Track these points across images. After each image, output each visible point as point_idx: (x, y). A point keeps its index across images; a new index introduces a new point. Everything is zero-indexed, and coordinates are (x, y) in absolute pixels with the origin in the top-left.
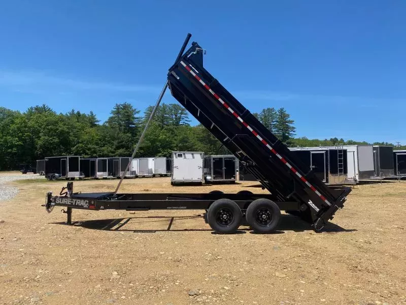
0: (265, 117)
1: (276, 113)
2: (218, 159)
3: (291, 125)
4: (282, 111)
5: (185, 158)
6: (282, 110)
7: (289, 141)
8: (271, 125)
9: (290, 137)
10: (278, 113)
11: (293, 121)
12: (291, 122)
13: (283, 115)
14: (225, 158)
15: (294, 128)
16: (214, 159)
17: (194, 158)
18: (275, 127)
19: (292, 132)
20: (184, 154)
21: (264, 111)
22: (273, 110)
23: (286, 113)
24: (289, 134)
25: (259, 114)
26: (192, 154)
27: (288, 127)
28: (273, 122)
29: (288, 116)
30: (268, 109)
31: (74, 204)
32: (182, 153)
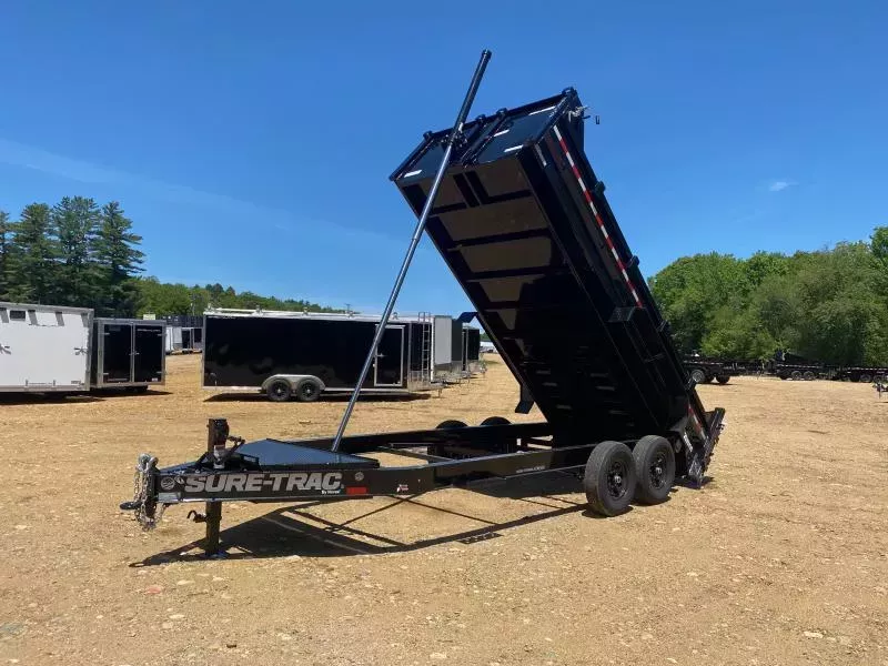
0: (69, 217)
1: (98, 212)
2: (119, 330)
3: (133, 247)
4: (112, 210)
5: (34, 322)
6: (113, 206)
7: (129, 282)
8: (84, 239)
9: (130, 274)
10: (102, 212)
11: (140, 238)
12: (133, 238)
13: (114, 219)
14: (137, 327)
15: (139, 254)
16: (107, 328)
17: (61, 323)
18: (95, 245)
19: (133, 264)
20: (31, 311)
21: (65, 201)
22: (90, 203)
23: (125, 216)
24: (127, 266)
25: (51, 207)
26: (58, 313)
27: (126, 252)
28: (91, 233)
29: (128, 224)
30: (78, 199)
31: (276, 487)
32: (22, 307)
